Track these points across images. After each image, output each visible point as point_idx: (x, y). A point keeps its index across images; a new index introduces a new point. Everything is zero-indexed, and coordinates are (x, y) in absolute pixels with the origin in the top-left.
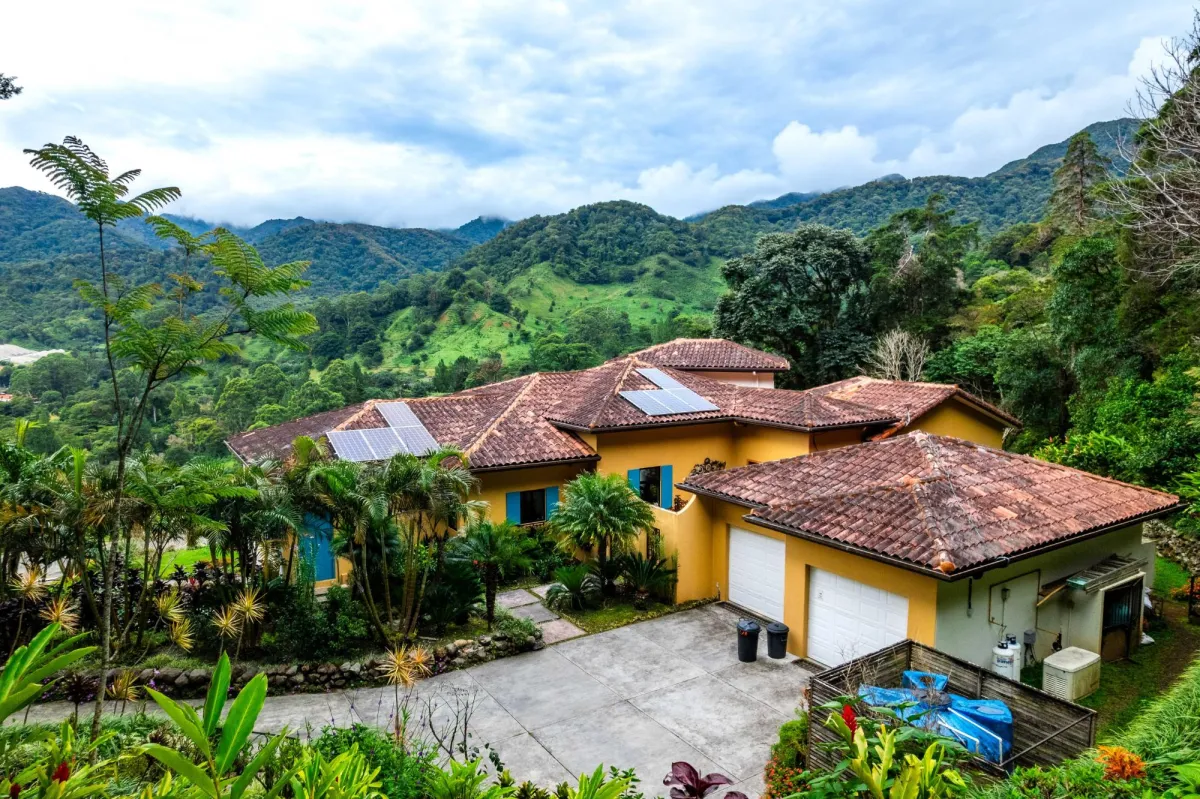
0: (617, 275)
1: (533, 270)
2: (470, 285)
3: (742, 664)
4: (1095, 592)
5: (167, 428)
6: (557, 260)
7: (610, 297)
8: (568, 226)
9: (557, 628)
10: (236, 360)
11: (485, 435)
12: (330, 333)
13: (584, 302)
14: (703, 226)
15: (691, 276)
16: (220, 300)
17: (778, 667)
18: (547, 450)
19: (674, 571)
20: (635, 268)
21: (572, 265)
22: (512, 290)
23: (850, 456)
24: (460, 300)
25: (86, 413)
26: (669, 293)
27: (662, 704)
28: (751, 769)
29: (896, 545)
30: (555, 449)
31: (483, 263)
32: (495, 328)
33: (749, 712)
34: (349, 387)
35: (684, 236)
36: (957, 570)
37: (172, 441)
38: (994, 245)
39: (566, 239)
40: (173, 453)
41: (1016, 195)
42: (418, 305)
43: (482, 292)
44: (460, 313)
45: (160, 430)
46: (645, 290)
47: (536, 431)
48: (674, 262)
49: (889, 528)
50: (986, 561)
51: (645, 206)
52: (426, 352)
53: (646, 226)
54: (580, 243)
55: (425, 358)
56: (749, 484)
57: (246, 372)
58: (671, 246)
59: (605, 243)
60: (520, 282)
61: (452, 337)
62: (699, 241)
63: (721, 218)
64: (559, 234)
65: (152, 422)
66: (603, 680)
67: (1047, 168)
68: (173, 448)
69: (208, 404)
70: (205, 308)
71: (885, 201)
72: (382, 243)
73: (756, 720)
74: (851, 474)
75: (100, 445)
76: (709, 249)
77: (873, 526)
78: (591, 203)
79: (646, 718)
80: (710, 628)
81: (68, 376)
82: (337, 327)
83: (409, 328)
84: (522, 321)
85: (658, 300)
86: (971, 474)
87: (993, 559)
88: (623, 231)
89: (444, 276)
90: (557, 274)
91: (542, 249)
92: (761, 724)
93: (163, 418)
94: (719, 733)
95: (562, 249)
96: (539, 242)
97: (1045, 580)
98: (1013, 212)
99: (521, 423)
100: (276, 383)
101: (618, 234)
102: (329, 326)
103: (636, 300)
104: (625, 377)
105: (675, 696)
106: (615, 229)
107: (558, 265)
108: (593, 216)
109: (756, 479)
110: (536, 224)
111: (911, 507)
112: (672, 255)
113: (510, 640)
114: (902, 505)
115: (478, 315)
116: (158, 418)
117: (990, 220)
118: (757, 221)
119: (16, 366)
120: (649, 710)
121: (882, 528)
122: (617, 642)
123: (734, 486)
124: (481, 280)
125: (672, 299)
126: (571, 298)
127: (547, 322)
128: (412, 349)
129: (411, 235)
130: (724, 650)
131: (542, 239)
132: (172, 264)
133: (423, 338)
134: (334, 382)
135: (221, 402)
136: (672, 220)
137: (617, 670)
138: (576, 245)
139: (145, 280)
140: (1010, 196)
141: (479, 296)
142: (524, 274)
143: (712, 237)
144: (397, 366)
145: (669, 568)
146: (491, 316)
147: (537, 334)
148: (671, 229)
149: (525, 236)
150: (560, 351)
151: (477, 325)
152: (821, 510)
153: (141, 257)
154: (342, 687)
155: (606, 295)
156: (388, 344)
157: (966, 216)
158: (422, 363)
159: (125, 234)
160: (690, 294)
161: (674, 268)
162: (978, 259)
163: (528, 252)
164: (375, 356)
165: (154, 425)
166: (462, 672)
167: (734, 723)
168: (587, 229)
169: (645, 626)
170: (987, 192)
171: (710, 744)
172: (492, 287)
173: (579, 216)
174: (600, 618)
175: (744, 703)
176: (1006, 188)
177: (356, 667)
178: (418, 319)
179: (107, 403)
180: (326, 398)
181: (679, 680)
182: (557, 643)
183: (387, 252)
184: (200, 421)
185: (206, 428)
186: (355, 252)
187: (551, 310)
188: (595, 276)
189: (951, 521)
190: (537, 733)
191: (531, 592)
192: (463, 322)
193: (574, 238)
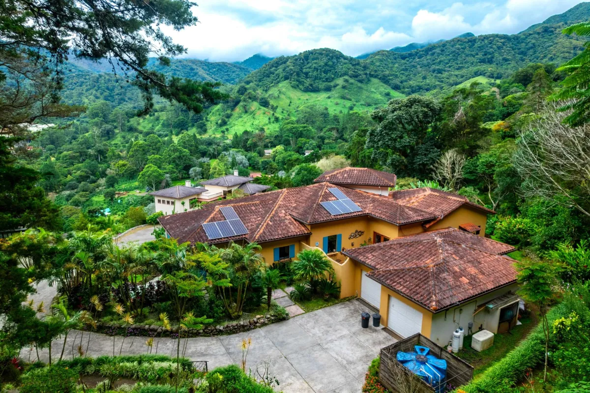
0: (323, 88)
1: (280, 85)
2: (249, 93)
3: (363, 329)
4: (497, 309)
5: (106, 165)
6: (293, 79)
7: (319, 99)
8: (298, 62)
9: (294, 309)
10: (136, 130)
11: (265, 224)
12: (181, 117)
13: (306, 101)
14: (367, 61)
15: (360, 88)
16: (127, 99)
17: (376, 331)
18: (290, 231)
19: (340, 287)
20: (332, 84)
21: (300, 82)
22: (270, 95)
23: (411, 246)
24: (245, 101)
25: (68, 157)
26: (348, 97)
27: (332, 346)
28: (361, 375)
29: (419, 296)
30: (294, 230)
31: (256, 81)
32: (262, 115)
33: (363, 351)
34: (191, 146)
35: (357, 67)
36: (439, 309)
37: (108, 171)
38: (517, 76)
39: (297, 69)
40: (110, 178)
41: (534, 44)
42: (223, 103)
43: (255, 97)
44: (245, 107)
45: (102, 165)
46: (336, 95)
47: (286, 221)
48: (352, 81)
49: (418, 288)
50: (450, 305)
51: (338, 51)
52: (228, 127)
53: (338, 62)
54: (304, 70)
55: (227, 130)
56: (370, 256)
57: (141, 136)
58: (350, 72)
59: (317, 71)
60: (274, 91)
61: (240, 119)
62: (365, 70)
63: (377, 57)
64: (294, 66)
65: (98, 162)
66: (311, 335)
67: (552, 29)
68: (109, 175)
69: (124, 153)
70: (119, 103)
71: (462, 48)
72: (205, 70)
73: (365, 354)
74: (410, 256)
75: (75, 173)
76: (370, 74)
77: (412, 286)
78: (310, 50)
79: (326, 352)
80: (352, 311)
81: (57, 138)
82: (184, 113)
83: (220, 115)
84: (275, 112)
85: (343, 100)
86: (456, 260)
87: (454, 304)
88: (326, 64)
89: (236, 88)
90: (292, 87)
91: (284, 74)
92: (367, 356)
93: (103, 159)
94: (351, 359)
95: (295, 74)
96: (284, 70)
97: (478, 304)
98: (531, 53)
99: (279, 217)
100: (156, 143)
101: (324, 66)
102: (180, 113)
103: (332, 100)
104: (323, 194)
105: (336, 343)
106: (322, 64)
107: (293, 82)
108: (311, 56)
109: (373, 253)
110: (282, 61)
111: (428, 278)
112: (351, 77)
113: (277, 316)
114: (424, 277)
115: (253, 108)
116: (101, 160)
117: (518, 58)
118: (395, 59)
119: (32, 132)
120: (327, 349)
121: (415, 287)
122: (317, 317)
123: (364, 256)
124: (254, 90)
125: (350, 100)
126: (300, 99)
127: (287, 111)
128: (221, 125)
129: (219, 65)
130: (356, 322)
131: (285, 68)
132: (103, 81)
133: (226, 120)
134: (184, 143)
135: (131, 153)
136: (352, 59)
137: (316, 331)
138: (302, 71)
139: (90, 89)
140: (530, 45)
141: (254, 99)
142: (276, 86)
143: (372, 67)
144: (214, 134)
145: (338, 286)
146: (260, 109)
147: (283, 118)
148: (351, 63)
149: (276, 67)
150: (294, 128)
151: (253, 113)
152: (395, 275)
153: (87, 77)
154: (217, 335)
155: (317, 98)
156: (209, 122)
157: (505, 56)
158: (226, 132)
159: (79, 65)
160: (360, 97)
161: (352, 84)
162: (508, 83)
163: (278, 75)
164: (203, 129)
165: (99, 163)
166: (260, 329)
167: (357, 355)
168: (308, 63)
169: (327, 309)
170: (518, 43)
171: (348, 364)
172: (260, 94)
173: (305, 57)
174: (311, 305)
175: (362, 347)
176: (529, 40)
177: (221, 328)
178: (224, 110)
179: (77, 153)
180: (181, 152)
181: (338, 336)
182: (294, 317)
183: (208, 74)
184: (121, 162)
185: (124, 165)
186: (192, 74)
187: (289, 105)
188: (311, 88)
189: (441, 286)
190: (287, 357)
191: (284, 291)
192: (246, 112)
193: (301, 68)
